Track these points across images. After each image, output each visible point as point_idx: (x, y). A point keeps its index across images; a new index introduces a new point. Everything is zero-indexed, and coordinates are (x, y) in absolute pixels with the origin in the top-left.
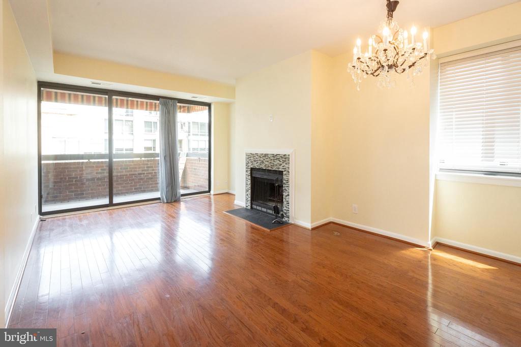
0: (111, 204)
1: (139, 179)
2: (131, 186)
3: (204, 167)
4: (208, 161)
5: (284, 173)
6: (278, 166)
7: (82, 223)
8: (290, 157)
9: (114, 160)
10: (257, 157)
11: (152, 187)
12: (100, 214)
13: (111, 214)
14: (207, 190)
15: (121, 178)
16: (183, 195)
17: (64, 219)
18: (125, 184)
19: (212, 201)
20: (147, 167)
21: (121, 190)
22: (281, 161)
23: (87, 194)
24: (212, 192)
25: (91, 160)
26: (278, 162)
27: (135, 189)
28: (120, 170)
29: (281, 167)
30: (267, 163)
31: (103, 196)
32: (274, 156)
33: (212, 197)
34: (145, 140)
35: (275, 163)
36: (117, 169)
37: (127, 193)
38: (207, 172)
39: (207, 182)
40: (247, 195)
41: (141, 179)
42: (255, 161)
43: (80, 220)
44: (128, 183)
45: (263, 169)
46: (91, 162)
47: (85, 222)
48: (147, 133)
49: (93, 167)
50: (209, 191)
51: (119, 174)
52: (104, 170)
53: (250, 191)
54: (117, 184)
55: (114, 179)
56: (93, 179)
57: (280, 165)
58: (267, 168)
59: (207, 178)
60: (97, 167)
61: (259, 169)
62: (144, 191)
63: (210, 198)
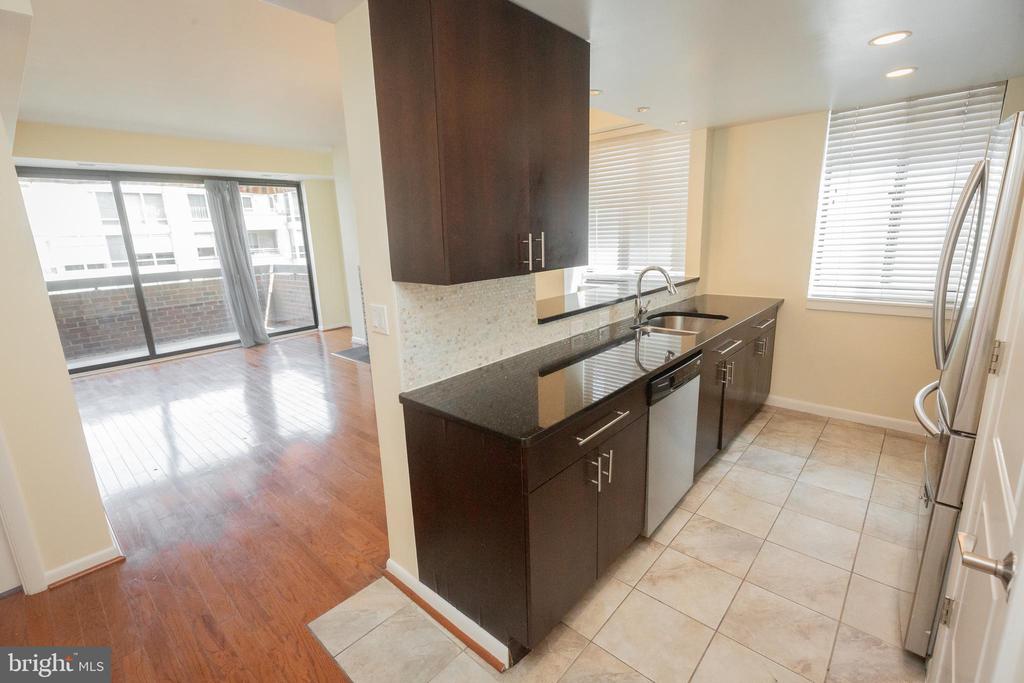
0: (153, 355)
1: (194, 314)
2: (181, 327)
3: (304, 289)
4: (308, 279)
7: (114, 383)
9: (143, 285)
11: (220, 326)
12: (139, 371)
13: (156, 370)
14: (313, 324)
15: (161, 315)
16: (271, 335)
17: (83, 381)
18: (172, 323)
19: (323, 341)
20: (205, 294)
21: (166, 334)
23: (105, 344)
24: (321, 327)
25: (100, 288)
27: (190, 331)
28: (156, 301)
31: (136, 345)
33: (322, 335)
34: (196, 234)
36: (152, 300)
37: (177, 338)
38: (310, 297)
39: (312, 311)
41: (198, 314)
43: (110, 380)
44: (176, 322)
46: (100, 291)
47: (118, 382)
48: (197, 219)
49: (106, 299)
50: (316, 326)
51: (157, 308)
52: (129, 303)
54: (156, 325)
55: (150, 316)
56: (111, 319)
59: (311, 305)
60: (113, 298)
62: (206, 334)
63: (319, 337)
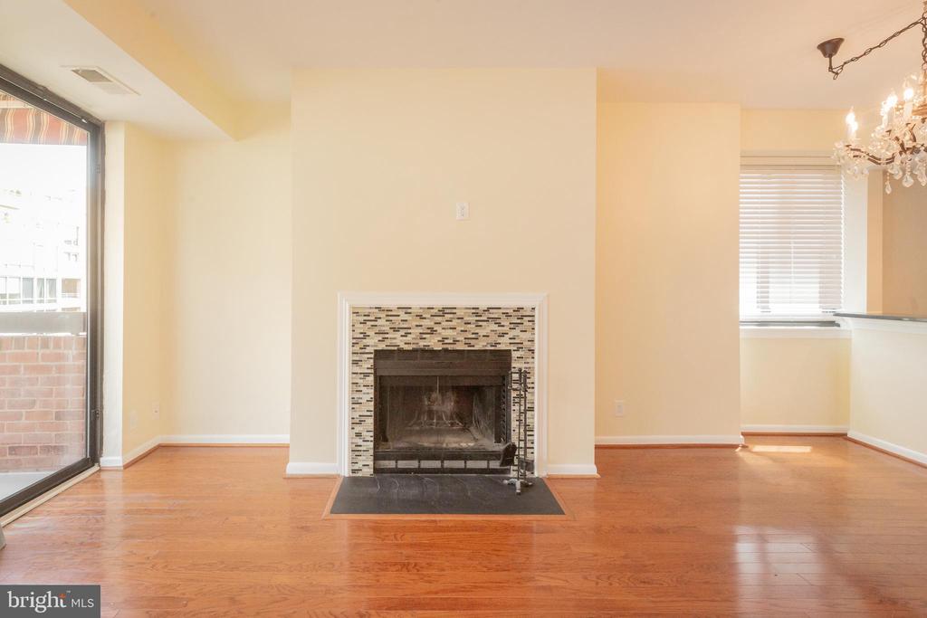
5: (515, 355)
6: (493, 338)
8: (536, 313)
10: (404, 316)
22: (506, 323)
26: (495, 327)
29: (505, 340)
30: (449, 333)
32: (476, 312)
35: (482, 332)
40: (358, 435)
42: (396, 330)
45: (433, 351)
53: (370, 421)
57: (502, 335)
58: (450, 347)
61: (414, 351)
